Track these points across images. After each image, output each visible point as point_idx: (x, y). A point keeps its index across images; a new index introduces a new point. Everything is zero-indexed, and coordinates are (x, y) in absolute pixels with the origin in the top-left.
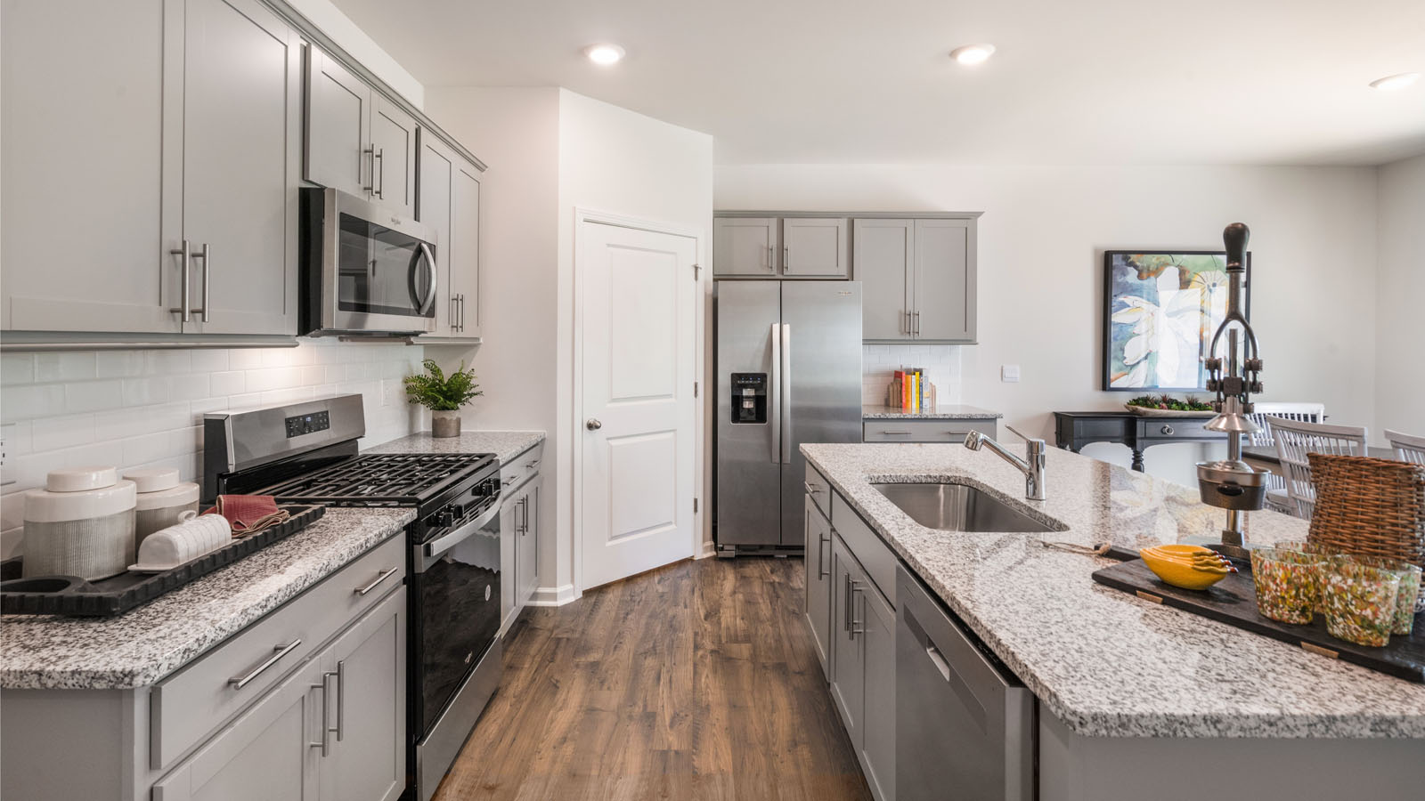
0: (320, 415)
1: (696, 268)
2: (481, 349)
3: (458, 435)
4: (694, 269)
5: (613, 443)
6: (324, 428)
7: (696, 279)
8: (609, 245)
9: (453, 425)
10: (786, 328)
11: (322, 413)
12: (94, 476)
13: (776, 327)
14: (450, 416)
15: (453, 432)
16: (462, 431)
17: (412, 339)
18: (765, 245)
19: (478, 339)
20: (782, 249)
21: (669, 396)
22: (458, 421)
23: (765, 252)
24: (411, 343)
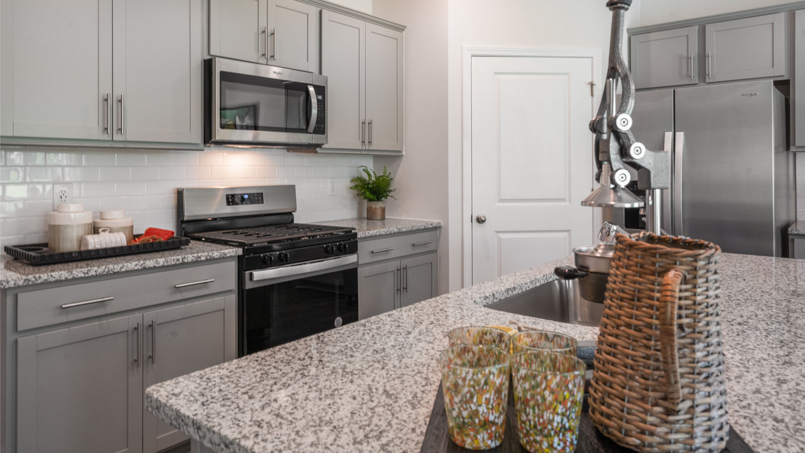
0: (256, 195)
1: (592, 85)
2: (404, 159)
3: (383, 219)
4: (589, 86)
5: (502, 236)
6: (258, 203)
7: (592, 95)
8: (496, 73)
9: (379, 212)
10: (680, 136)
11: (258, 194)
12: (72, 206)
13: (669, 135)
14: (378, 205)
15: (379, 217)
16: (386, 217)
17: (318, 150)
18: (685, 54)
19: (401, 152)
20: (703, 57)
21: (563, 200)
22: (383, 210)
23: (685, 61)
24: (316, 152)
